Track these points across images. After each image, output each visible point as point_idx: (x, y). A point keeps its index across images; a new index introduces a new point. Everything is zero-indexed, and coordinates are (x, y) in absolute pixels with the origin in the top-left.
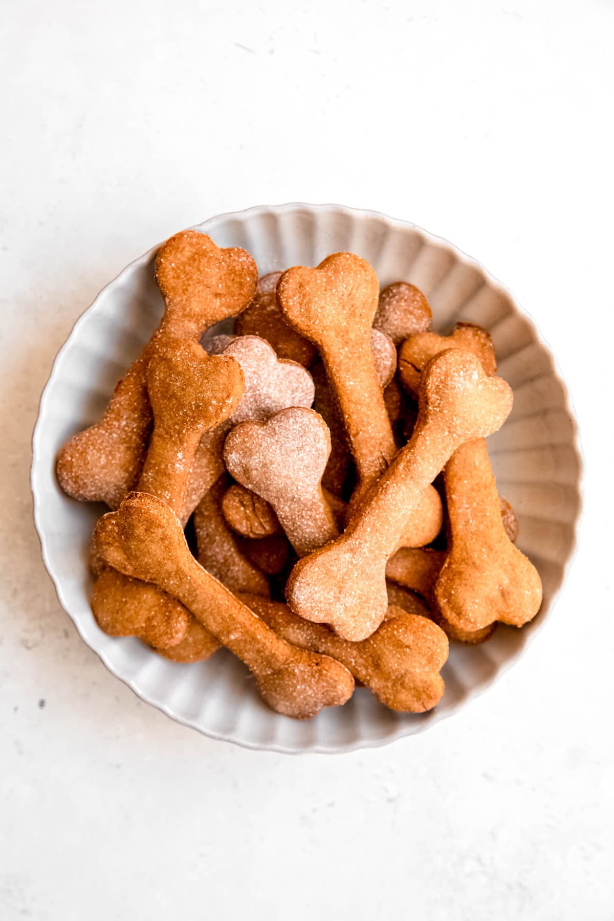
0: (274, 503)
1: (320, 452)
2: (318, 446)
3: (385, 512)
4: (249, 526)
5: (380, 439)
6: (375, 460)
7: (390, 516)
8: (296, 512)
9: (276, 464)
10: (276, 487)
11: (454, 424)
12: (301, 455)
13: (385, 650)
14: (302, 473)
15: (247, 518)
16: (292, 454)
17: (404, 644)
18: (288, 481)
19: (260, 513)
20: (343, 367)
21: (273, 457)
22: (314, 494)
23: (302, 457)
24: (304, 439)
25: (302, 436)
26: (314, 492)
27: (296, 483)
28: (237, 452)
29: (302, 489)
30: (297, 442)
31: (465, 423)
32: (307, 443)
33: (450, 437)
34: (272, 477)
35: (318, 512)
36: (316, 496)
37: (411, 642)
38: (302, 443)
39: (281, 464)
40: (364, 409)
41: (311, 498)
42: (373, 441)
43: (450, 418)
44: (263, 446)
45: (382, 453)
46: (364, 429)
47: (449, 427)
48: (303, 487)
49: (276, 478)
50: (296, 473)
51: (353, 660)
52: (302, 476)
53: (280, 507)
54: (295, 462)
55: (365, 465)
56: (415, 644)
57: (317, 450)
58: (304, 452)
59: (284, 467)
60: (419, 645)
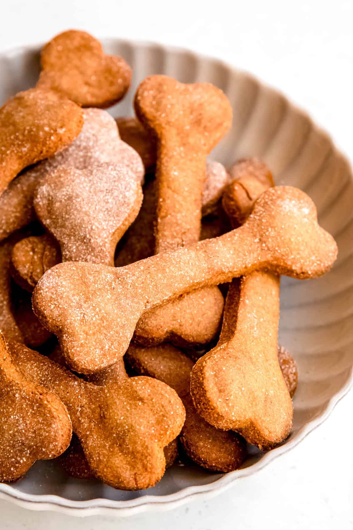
0: (64, 242)
1: (126, 200)
2: (127, 194)
3: (166, 263)
4: (31, 271)
5: (186, 229)
6: (175, 244)
7: (168, 268)
8: (82, 255)
9: (81, 198)
10: (71, 223)
11: (267, 233)
12: (107, 197)
13: (117, 400)
14: (102, 215)
15: (32, 263)
16: (99, 194)
17: (139, 396)
18: (86, 218)
19: (46, 260)
20: (173, 160)
21: (81, 192)
22: (106, 242)
23: (108, 199)
24: (116, 183)
25: (115, 181)
26: (106, 240)
27: (93, 222)
28: (49, 185)
29: (96, 229)
30: (108, 184)
31: (279, 238)
32: (118, 188)
33: (259, 245)
34: (72, 210)
35: (103, 261)
36: (107, 245)
37: (147, 396)
38: (113, 186)
39: (86, 200)
40: (180, 198)
41: (101, 244)
42: (178, 228)
43: (266, 228)
44: (75, 182)
45: (183, 241)
46: (173, 214)
47: (262, 236)
48: (98, 228)
49: (75, 212)
50: (96, 212)
51: (80, 409)
52: (100, 217)
53: (68, 246)
54: (99, 202)
55: (163, 245)
56: (149, 398)
57: (125, 197)
58: (111, 196)
59: (87, 204)
60: (154, 400)
